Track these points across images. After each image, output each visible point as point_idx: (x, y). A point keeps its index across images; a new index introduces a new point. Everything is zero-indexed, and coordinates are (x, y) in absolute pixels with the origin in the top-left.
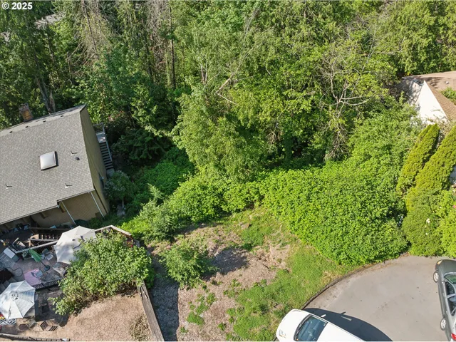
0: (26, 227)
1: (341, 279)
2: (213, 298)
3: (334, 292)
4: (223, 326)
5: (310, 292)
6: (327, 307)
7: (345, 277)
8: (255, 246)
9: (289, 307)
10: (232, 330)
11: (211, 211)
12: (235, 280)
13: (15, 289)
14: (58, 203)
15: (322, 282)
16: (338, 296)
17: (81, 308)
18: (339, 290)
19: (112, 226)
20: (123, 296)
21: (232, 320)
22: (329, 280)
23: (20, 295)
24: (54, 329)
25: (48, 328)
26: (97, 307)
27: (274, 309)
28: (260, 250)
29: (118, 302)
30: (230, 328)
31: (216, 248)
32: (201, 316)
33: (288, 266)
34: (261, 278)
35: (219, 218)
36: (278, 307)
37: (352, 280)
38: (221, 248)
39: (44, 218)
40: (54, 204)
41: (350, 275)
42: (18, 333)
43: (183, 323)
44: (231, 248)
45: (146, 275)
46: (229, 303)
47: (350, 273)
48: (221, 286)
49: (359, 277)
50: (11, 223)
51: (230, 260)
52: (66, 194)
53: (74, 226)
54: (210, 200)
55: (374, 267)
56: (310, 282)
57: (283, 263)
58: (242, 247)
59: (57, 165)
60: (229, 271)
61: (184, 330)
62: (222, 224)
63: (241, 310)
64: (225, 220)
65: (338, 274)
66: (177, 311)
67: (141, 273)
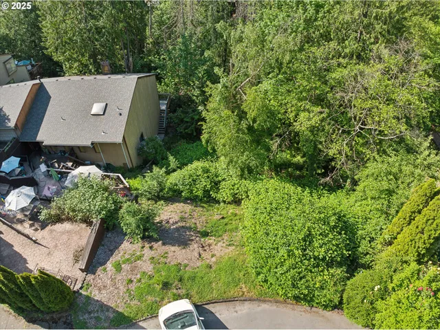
0: (67, 155)
1: (254, 300)
2: (140, 258)
3: (238, 308)
4: (131, 281)
5: (215, 294)
6: (222, 316)
7: (260, 299)
8: (211, 236)
9: (188, 296)
10: (133, 288)
11: (200, 193)
12: (166, 253)
13: (22, 191)
14: (92, 144)
15: (233, 292)
16: (239, 313)
17: (57, 222)
18: (244, 309)
19: (120, 175)
20: (87, 226)
21: (139, 281)
22: (241, 294)
23: (23, 196)
24: (36, 230)
25: (33, 228)
26: (67, 226)
27: (175, 291)
28: (211, 241)
29: (81, 229)
30: (133, 287)
31: (177, 223)
32: (123, 266)
33: (216, 263)
34: (186, 262)
35: (206, 202)
36: (180, 291)
37: (265, 306)
38: (180, 224)
39: (81, 152)
40: (88, 143)
41: (264, 301)
42: (13, 222)
43: (109, 265)
44: (190, 229)
45: (102, 216)
46: (147, 267)
47: (267, 299)
48: (153, 252)
49: (275, 307)
50: (56, 147)
51: (178, 236)
52: (101, 138)
53: (92, 164)
54: (204, 183)
55: (296, 307)
56: (221, 286)
57: (214, 259)
58: (199, 231)
59: (104, 114)
60: (170, 244)
61: (105, 270)
62: (203, 207)
63: (151, 277)
64: (210, 206)
65: (254, 293)
66: (112, 254)
67: (100, 213)
